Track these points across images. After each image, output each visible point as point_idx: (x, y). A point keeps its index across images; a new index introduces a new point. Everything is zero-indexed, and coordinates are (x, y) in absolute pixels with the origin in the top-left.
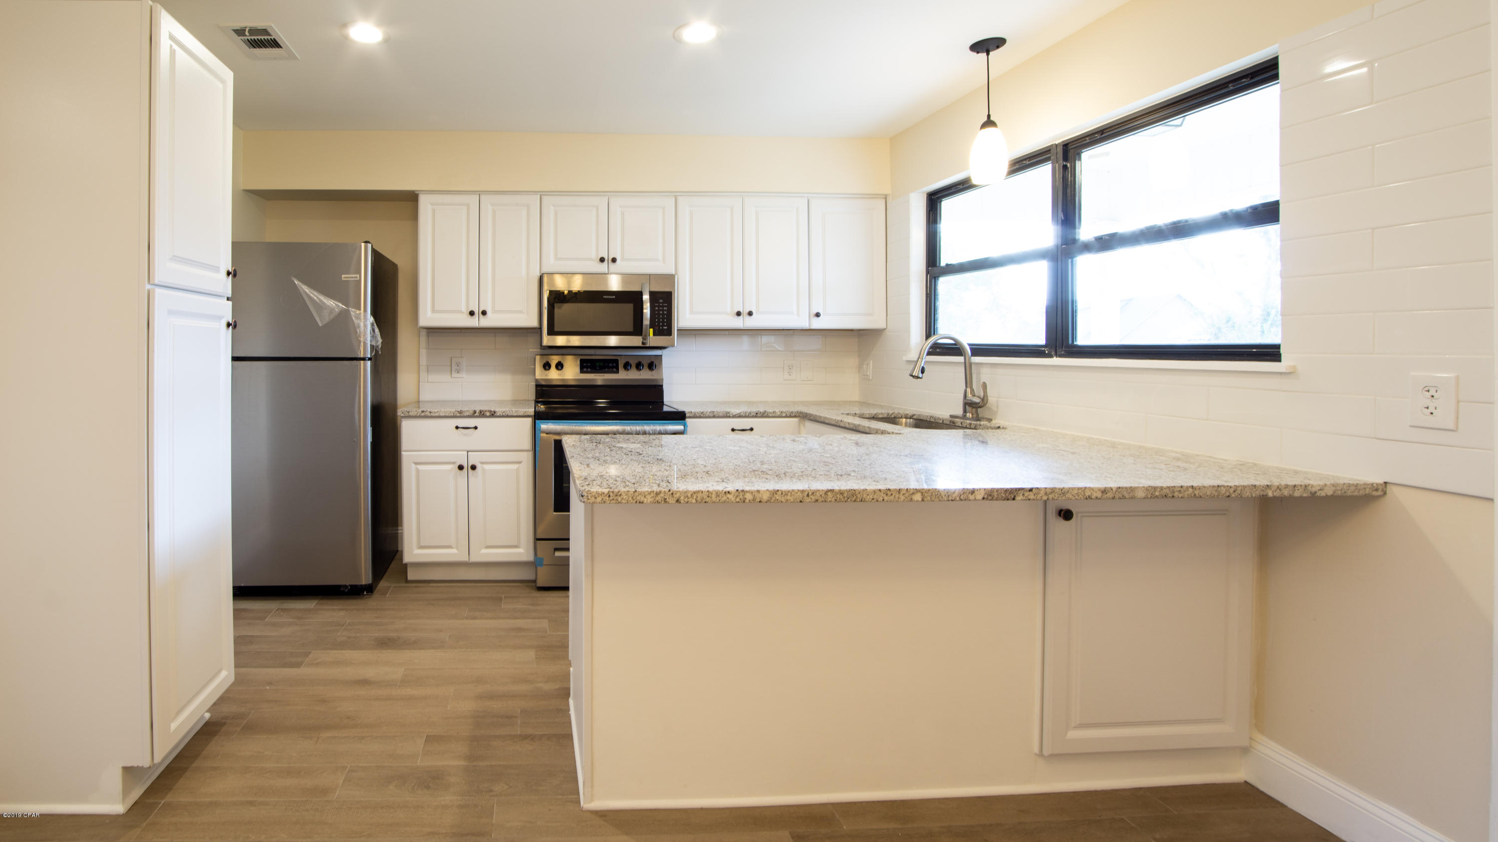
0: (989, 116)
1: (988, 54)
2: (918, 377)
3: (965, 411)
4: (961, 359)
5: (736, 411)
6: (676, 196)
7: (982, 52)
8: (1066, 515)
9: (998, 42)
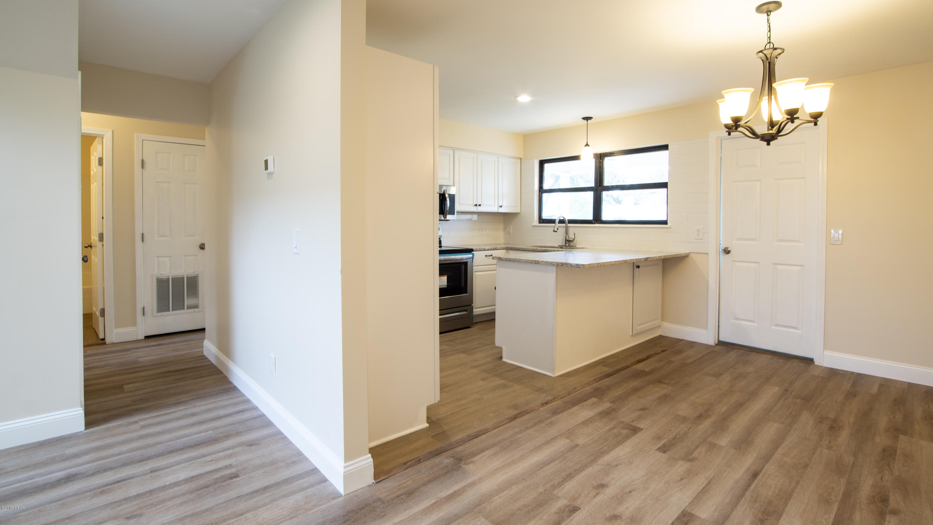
0: (587, 143)
1: (587, 121)
2: (556, 232)
3: (566, 243)
4: (564, 225)
5: (487, 248)
6: (454, 149)
7: (586, 120)
8: (638, 267)
9: (590, 118)
